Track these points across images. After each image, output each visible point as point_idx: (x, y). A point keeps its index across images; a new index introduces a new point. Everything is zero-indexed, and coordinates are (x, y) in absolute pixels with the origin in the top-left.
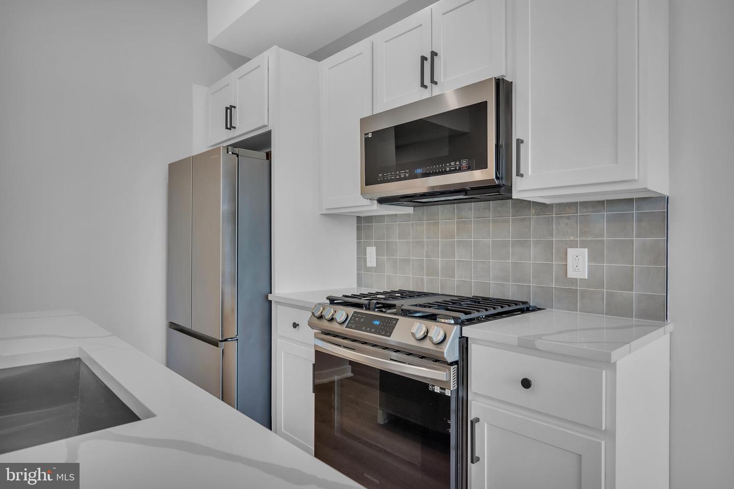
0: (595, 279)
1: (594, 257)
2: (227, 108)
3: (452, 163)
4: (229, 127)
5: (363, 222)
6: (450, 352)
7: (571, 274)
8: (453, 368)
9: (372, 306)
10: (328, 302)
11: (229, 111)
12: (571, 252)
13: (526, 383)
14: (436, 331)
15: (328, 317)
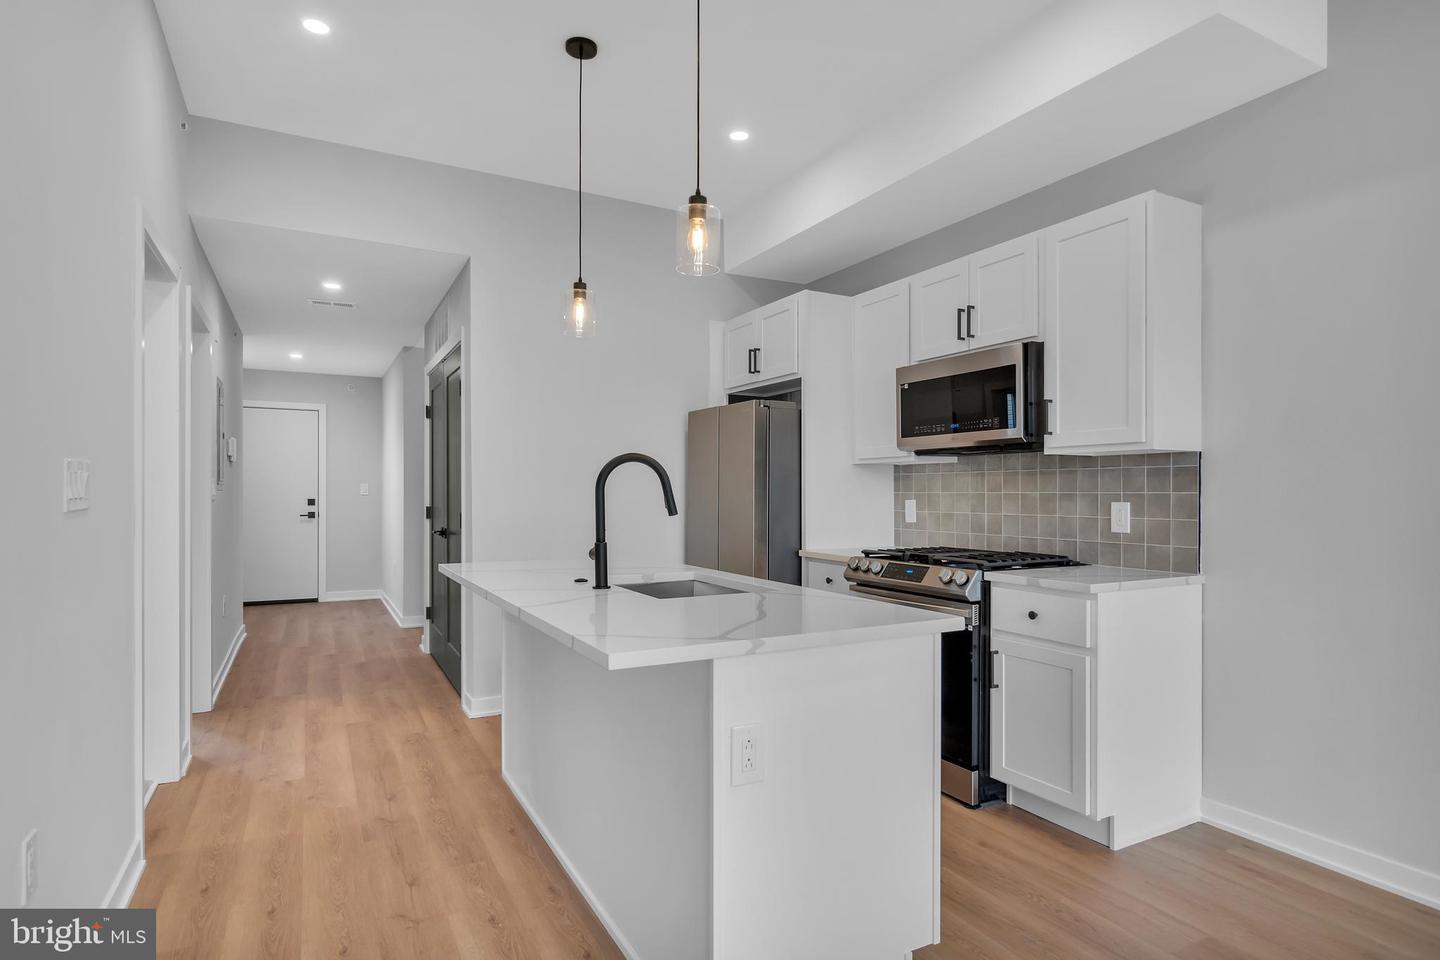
0: (1136, 534)
1: (1137, 511)
2: (750, 351)
3: (986, 421)
4: (753, 370)
5: (901, 472)
6: (973, 592)
7: (1115, 529)
8: (975, 608)
9: (907, 558)
10: (863, 555)
11: (752, 353)
12: (1115, 506)
13: (1032, 615)
14: (960, 576)
15: (864, 568)
